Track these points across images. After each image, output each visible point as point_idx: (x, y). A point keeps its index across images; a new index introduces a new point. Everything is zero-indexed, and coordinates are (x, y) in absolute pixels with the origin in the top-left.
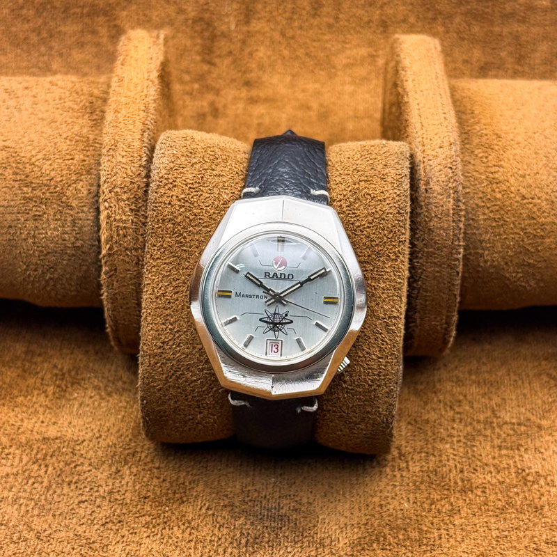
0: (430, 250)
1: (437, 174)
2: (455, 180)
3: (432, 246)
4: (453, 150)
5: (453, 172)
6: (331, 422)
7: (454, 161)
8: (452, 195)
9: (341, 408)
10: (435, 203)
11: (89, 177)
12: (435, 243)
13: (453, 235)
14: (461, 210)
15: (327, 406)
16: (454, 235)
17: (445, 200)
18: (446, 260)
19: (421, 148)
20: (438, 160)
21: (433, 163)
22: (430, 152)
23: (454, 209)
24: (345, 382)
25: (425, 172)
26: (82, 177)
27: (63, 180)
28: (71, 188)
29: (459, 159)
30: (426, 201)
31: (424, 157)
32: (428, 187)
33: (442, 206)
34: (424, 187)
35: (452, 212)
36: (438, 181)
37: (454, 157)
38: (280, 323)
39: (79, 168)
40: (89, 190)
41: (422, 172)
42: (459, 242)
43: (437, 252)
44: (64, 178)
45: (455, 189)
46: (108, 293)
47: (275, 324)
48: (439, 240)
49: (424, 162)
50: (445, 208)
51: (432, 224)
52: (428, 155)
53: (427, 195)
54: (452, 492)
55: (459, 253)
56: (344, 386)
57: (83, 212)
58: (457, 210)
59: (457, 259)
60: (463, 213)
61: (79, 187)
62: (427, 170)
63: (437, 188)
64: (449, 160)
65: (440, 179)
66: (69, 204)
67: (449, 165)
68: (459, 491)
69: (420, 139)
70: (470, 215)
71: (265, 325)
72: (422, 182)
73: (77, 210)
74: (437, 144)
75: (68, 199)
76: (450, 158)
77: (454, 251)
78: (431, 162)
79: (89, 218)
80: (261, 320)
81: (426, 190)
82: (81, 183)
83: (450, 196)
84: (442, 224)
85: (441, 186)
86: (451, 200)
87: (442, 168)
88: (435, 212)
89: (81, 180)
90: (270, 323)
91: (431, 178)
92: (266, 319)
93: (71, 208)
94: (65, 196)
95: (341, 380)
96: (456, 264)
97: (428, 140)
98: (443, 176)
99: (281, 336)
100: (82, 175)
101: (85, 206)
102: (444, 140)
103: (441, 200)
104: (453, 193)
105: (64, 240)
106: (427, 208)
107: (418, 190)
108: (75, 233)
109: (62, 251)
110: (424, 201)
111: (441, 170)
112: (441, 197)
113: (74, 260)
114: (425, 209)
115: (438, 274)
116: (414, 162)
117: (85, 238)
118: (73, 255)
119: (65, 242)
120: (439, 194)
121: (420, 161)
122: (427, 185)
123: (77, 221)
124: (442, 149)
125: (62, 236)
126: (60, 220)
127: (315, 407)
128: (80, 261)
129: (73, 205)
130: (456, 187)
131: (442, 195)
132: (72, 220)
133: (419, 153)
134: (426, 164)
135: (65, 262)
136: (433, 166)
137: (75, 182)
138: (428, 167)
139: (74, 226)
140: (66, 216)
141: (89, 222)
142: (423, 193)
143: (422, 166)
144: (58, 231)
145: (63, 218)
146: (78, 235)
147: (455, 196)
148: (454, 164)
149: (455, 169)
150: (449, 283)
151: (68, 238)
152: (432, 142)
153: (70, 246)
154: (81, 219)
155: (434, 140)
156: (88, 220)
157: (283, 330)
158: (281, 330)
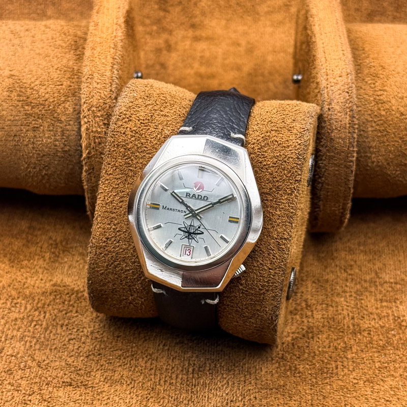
0: (332, 154)
1: (337, 97)
2: (351, 102)
3: (333, 152)
4: (350, 78)
5: (349, 96)
6: (230, 314)
7: (350, 87)
8: (349, 113)
10: (335, 119)
11: (74, 98)
12: (335, 149)
13: (349, 143)
14: (355, 124)
15: (226, 302)
16: (350, 143)
17: (343, 116)
18: (343, 162)
19: (325, 77)
20: (339, 86)
21: (335, 88)
22: (332, 80)
23: (349, 123)
24: (242, 285)
25: (328, 95)
26: (69, 98)
27: (54, 101)
28: (60, 107)
29: (354, 86)
30: (329, 117)
31: (328, 84)
32: (330, 107)
33: (341, 121)
34: (327, 107)
35: (348, 125)
36: (338, 102)
37: (350, 84)
38: (193, 233)
39: (67, 91)
40: (74, 108)
41: (326, 95)
42: (353, 148)
43: (336, 156)
44: (56, 99)
45: (351, 108)
46: (88, 186)
47: (190, 234)
48: (338, 147)
49: (327, 88)
50: (343, 122)
51: (333, 135)
52: (330, 82)
53: (330, 113)
54: (346, 333)
55: (353, 157)
56: (240, 287)
57: (69, 125)
58: (352, 124)
59: (352, 161)
60: (356, 126)
61: (67, 106)
62: (330, 94)
63: (337, 108)
64: (347, 87)
65: (339, 101)
66: (59, 119)
67: (346, 90)
68: (351, 333)
69: (325, 70)
70: (361, 128)
71: (182, 233)
72: (326, 103)
73: (65, 123)
74: (337, 74)
75: (58, 115)
76: (347, 85)
77: (349, 155)
78: (332, 88)
80: (179, 229)
81: (329, 109)
82: (68, 103)
83: (347, 113)
84: (340, 135)
85: (340, 106)
86: (348, 117)
87: (341, 92)
88: (335, 126)
89: (68, 101)
90: (186, 232)
91: (333, 100)
92: (183, 229)
93: (60, 121)
94: (56, 112)
95: (238, 282)
96: (350, 165)
97: (331, 71)
98: (342, 98)
99: (193, 243)
100: (69, 97)
101: (71, 120)
102: (342, 71)
104: (349, 111)
105: (56, 146)
106: (330, 123)
107: (323, 109)
108: (63, 140)
109: (54, 154)
110: (327, 118)
111: (340, 94)
112: (340, 115)
113: (63, 161)
114: (328, 124)
115: (337, 172)
116: (320, 88)
117: (71, 144)
118: (62, 157)
119: (56, 147)
120: (339, 112)
121: (324, 87)
122: (329, 105)
123: (65, 132)
124: (341, 78)
125: (55, 143)
126: (52, 131)
127: (216, 301)
128: (68, 162)
129: (63, 119)
130: (351, 107)
131: (341, 113)
132: (62, 131)
133: (324, 81)
134: (328, 90)
135: (56, 162)
136: (335, 91)
137: (64, 102)
138: (330, 92)
139: (63, 135)
140: (57, 128)
141: (74, 132)
142: (326, 112)
143: (326, 90)
144: (51, 139)
145: (55, 129)
146: (66, 142)
147: (351, 113)
148: (350, 89)
149: (351, 93)
150: (345, 178)
151: (58, 145)
152: (333, 72)
153: (60, 150)
154: (68, 130)
155: (335, 71)
156: (73, 131)
157: (195, 239)
158: (194, 239)
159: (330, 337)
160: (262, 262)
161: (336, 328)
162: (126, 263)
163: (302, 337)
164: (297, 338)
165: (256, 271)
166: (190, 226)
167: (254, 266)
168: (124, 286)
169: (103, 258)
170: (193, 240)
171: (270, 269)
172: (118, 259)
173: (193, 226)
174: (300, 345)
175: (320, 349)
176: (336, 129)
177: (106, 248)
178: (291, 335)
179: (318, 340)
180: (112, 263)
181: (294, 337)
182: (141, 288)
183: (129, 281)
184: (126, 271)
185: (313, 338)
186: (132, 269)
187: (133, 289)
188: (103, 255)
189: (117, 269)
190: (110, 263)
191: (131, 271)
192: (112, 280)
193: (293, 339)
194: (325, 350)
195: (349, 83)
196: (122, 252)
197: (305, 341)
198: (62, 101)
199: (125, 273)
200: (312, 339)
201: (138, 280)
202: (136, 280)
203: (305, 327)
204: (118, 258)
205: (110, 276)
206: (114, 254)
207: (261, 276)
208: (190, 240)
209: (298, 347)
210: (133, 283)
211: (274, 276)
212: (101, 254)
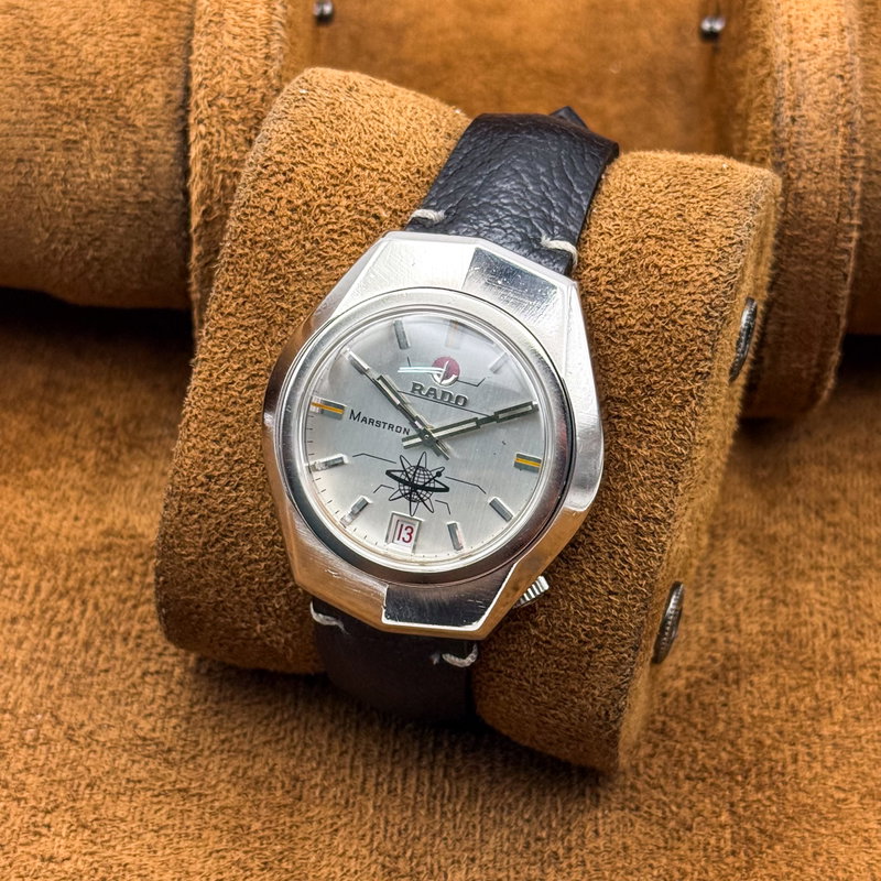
0: (797, 233)
1: (816, 88)
3: (800, 227)
4: (847, 40)
5: (845, 85)
7: (847, 64)
8: (842, 130)
9: (522, 671)
10: (809, 144)
11: (168, 70)
12: (806, 219)
13: (841, 205)
14: (857, 158)
15: (496, 663)
16: (843, 205)
17: (827, 138)
18: (824, 251)
19: (785, 36)
20: (819, 60)
21: (810, 66)
22: (802, 45)
23: (843, 157)
24: (536, 625)
25: (791, 84)
26: (156, 70)
27: (118, 76)
28: (134, 92)
29: (857, 60)
30: (793, 140)
31: (791, 56)
32: (797, 113)
33: (822, 150)
34: (789, 113)
35: (840, 161)
36: (816, 102)
37: (848, 55)
38: (423, 488)
39: (149, 52)
40: (168, 96)
41: (787, 83)
42: (851, 219)
43: (808, 237)
44: (122, 71)
45: (848, 118)
46: (201, 292)
47: (414, 488)
48: (813, 215)
49: (790, 65)
50: (828, 154)
51: (801, 184)
52: (799, 50)
53: (796, 129)
54: (818, 674)
55: (850, 240)
56: (533, 632)
57: (155, 137)
58: (849, 158)
59: (846, 251)
60: (861, 164)
61: (149, 90)
62: (796, 81)
63: (815, 116)
64: (839, 62)
65: (820, 99)
66: (130, 122)
67: (838, 72)
68: (830, 673)
69: (785, 18)
71: (395, 484)
72: (786, 104)
73: (145, 134)
74: (816, 29)
75: (128, 112)
76: (841, 57)
77: (841, 236)
78: (804, 65)
79: (168, 148)
80: (388, 473)
81: (793, 120)
82: (153, 82)
83: (837, 131)
84: (819, 185)
85: (821, 112)
86: (840, 140)
87: (824, 76)
88: (808, 162)
89: (153, 77)
90: (405, 483)
91: (803, 96)
92: (398, 474)
94: (122, 105)
95: (528, 619)
96: (842, 260)
98: (827, 92)
99: (421, 514)
100: (154, 66)
101: (159, 126)
102: (829, 22)
103: (821, 138)
104: (845, 126)
105: (121, 189)
106: (794, 154)
107: (778, 118)
108: (140, 176)
109: (117, 208)
110: (788, 141)
111: (822, 81)
112: (821, 133)
113: (139, 226)
114: (791, 156)
115: (808, 278)
116: (772, 66)
117: (160, 187)
118: (137, 217)
119: (121, 193)
120: (816, 127)
121: (783, 63)
122: (794, 110)
123: (144, 155)
124: (825, 39)
125: (118, 181)
126: (112, 151)
127: (469, 660)
128: (150, 229)
129: (139, 124)
130: (849, 114)
131: (822, 129)
132: (136, 152)
133: (783, 48)
134: (794, 68)
135: (121, 230)
136: (808, 73)
137: (142, 78)
138: (798, 74)
139: (139, 163)
140: (124, 146)
141: (167, 156)
142: (787, 125)
143: (787, 71)
144: (110, 172)
145: (119, 148)
146: (146, 182)
147: (848, 130)
148: (847, 68)
149: (851, 78)
150: (828, 293)
151: (127, 186)
152: (807, 25)
153: (131, 200)
154: (151, 151)
155: (811, 20)
156: (164, 152)
157: (427, 502)
158: (423, 501)
159: (780, 681)
160: (592, 574)
161: (794, 660)
162: (252, 542)
163: (711, 680)
164: (698, 681)
165: (575, 594)
166: (418, 467)
167: (572, 583)
168: (244, 597)
169: (196, 526)
170: (421, 504)
171: (611, 593)
172: (232, 532)
173: (424, 469)
174: (707, 700)
175: (755, 712)
176: (810, 169)
177: (205, 502)
178: (685, 674)
179: (749, 688)
180: (217, 541)
181: (693, 679)
182: (286, 608)
183: (256, 586)
184: (251, 562)
185: (737, 682)
186: (265, 559)
187: (266, 607)
188: (196, 516)
189: (230, 556)
190: (213, 539)
191: (263, 565)
192: (215, 581)
193: (689, 685)
194: (766, 713)
195: (846, 53)
196: (244, 514)
197: (718, 691)
198: (139, 76)
199: (249, 568)
200: (734, 687)
201: (280, 589)
202: (275, 586)
203: (718, 655)
204: (232, 528)
205: (211, 570)
206: (223, 518)
207: (587, 609)
208: (414, 505)
209: (701, 704)
210: (266, 593)
211: (619, 611)
212: (192, 513)
